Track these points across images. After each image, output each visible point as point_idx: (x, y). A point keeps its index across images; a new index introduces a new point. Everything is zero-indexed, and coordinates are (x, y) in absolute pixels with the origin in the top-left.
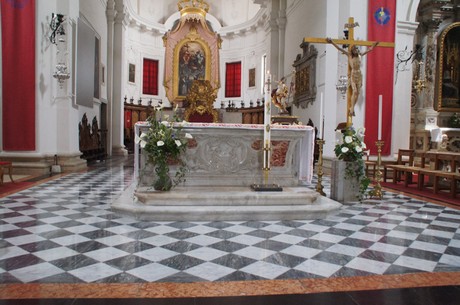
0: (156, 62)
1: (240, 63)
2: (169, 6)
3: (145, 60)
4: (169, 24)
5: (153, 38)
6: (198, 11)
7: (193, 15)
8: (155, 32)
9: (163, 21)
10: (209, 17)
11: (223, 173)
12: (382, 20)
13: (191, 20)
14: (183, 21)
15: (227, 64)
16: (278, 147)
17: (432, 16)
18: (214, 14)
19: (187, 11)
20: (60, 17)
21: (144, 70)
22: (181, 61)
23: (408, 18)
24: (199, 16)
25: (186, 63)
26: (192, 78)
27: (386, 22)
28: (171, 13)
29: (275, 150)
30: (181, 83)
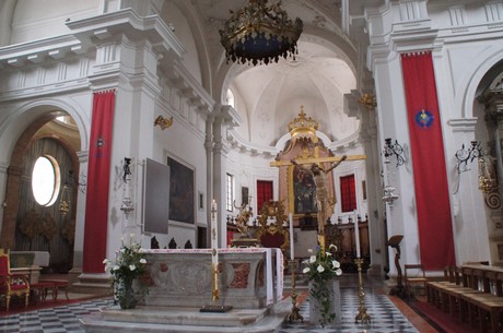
0: (271, 183)
1: (353, 176)
2: (281, 128)
3: (259, 182)
4: (281, 146)
5: (266, 161)
6: (308, 130)
7: (303, 135)
8: (267, 155)
9: (274, 143)
10: (319, 134)
11: (190, 294)
12: (425, 123)
13: (301, 139)
14: (294, 141)
15: (341, 178)
16: (240, 269)
17: (496, 108)
18: (323, 131)
19: (297, 131)
20: (128, 161)
21: (259, 192)
22: (295, 180)
23: (463, 115)
24: (310, 134)
25: (300, 181)
26: (307, 196)
27: (429, 124)
28: (282, 134)
29: (236, 273)
30: (296, 202)
